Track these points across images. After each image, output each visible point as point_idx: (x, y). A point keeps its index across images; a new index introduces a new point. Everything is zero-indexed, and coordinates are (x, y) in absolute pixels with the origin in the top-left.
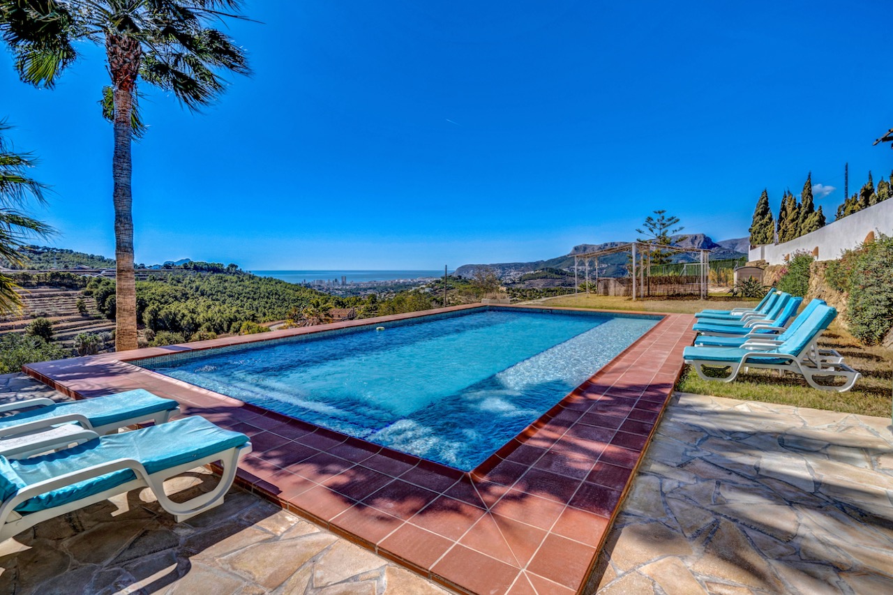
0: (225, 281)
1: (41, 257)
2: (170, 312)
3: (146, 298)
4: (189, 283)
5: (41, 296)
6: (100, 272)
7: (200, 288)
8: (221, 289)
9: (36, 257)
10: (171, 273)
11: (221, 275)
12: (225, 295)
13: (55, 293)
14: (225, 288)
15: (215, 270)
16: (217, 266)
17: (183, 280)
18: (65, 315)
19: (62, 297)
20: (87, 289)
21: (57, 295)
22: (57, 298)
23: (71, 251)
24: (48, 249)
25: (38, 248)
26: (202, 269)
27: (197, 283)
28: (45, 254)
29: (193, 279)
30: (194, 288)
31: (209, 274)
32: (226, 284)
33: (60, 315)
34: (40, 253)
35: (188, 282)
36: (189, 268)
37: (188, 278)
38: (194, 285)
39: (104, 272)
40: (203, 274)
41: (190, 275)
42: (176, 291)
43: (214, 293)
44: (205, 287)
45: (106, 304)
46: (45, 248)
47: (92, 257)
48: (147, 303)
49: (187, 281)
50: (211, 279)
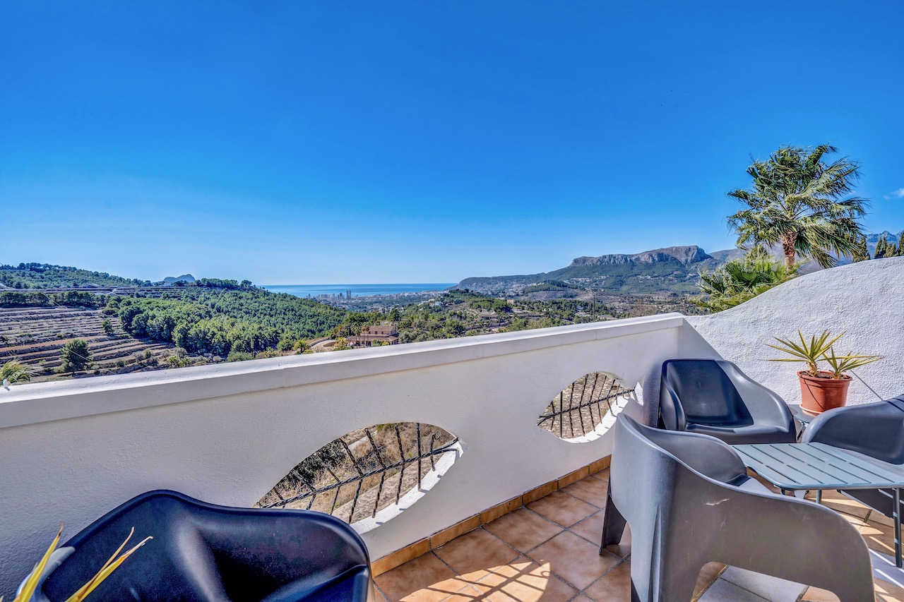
0: (240, 298)
1: (43, 275)
2: (200, 331)
3: (172, 317)
4: (205, 300)
5: (62, 316)
6: (111, 290)
7: (216, 305)
8: (237, 305)
9: (38, 275)
10: (185, 290)
11: (235, 291)
12: (242, 312)
13: (76, 313)
14: (242, 305)
15: (229, 286)
16: (231, 283)
17: (198, 297)
18: (91, 335)
19: (84, 317)
20: (107, 308)
21: (78, 315)
22: (79, 318)
23: (75, 269)
24: (50, 267)
25: (39, 265)
26: (215, 286)
27: (213, 300)
28: (47, 272)
29: (208, 296)
30: (210, 305)
31: (223, 291)
32: (242, 301)
33: (86, 335)
34: (41, 271)
35: (203, 299)
36: (202, 286)
37: (203, 295)
38: (209, 303)
39: (115, 290)
40: (217, 290)
41: (205, 293)
42: (200, 309)
43: (230, 310)
44: (219, 304)
45: (133, 323)
46: (47, 265)
47: (97, 275)
48: (175, 322)
49: (201, 298)
50: (225, 296)
